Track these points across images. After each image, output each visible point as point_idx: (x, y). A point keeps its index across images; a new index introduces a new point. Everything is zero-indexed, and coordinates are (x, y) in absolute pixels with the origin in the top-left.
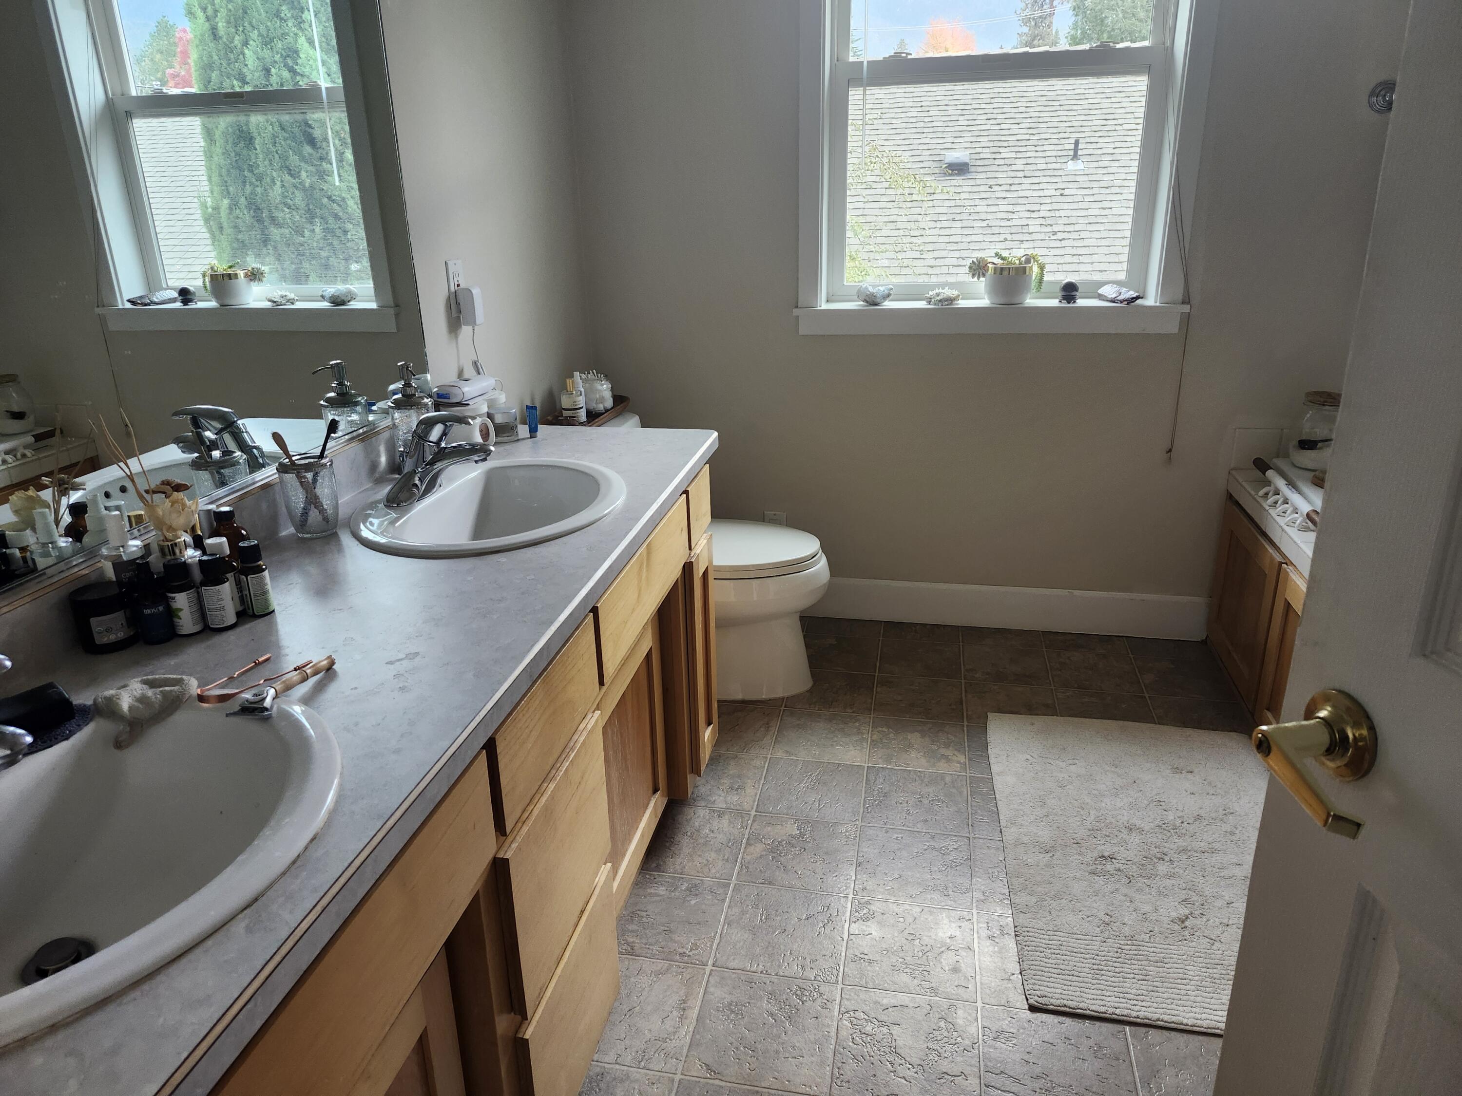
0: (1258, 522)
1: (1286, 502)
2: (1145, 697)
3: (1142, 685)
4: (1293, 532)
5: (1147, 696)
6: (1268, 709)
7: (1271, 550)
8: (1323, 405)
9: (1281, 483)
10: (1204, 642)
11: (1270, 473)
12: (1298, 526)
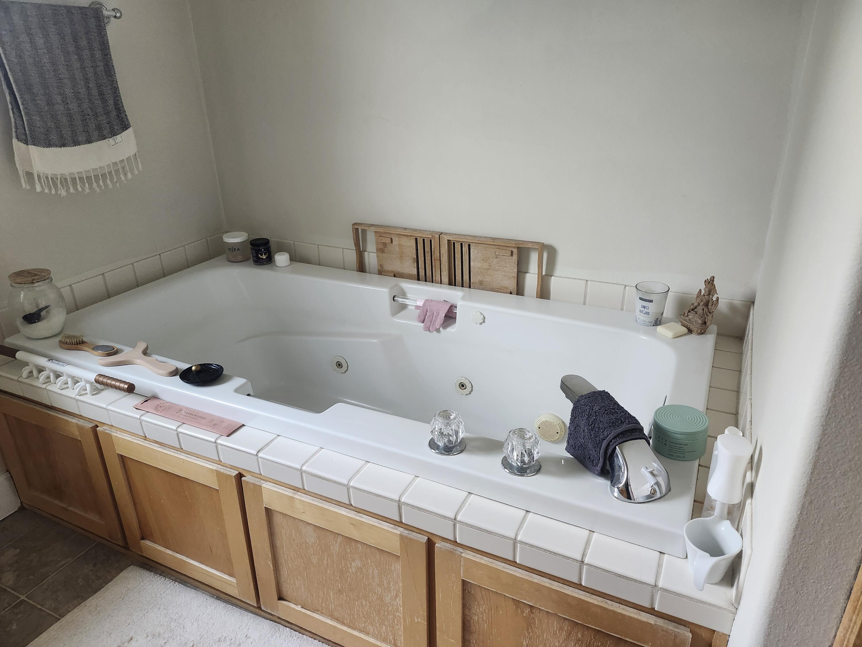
0: (39, 401)
1: (58, 376)
2: (23, 601)
3: (9, 590)
4: (88, 398)
5: (23, 597)
6: (143, 538)
7: (74, 421)
8: (33, 283)
9: (42, 361)
10: (22, 509)
11: (19, 355)
12: (91, 392)
